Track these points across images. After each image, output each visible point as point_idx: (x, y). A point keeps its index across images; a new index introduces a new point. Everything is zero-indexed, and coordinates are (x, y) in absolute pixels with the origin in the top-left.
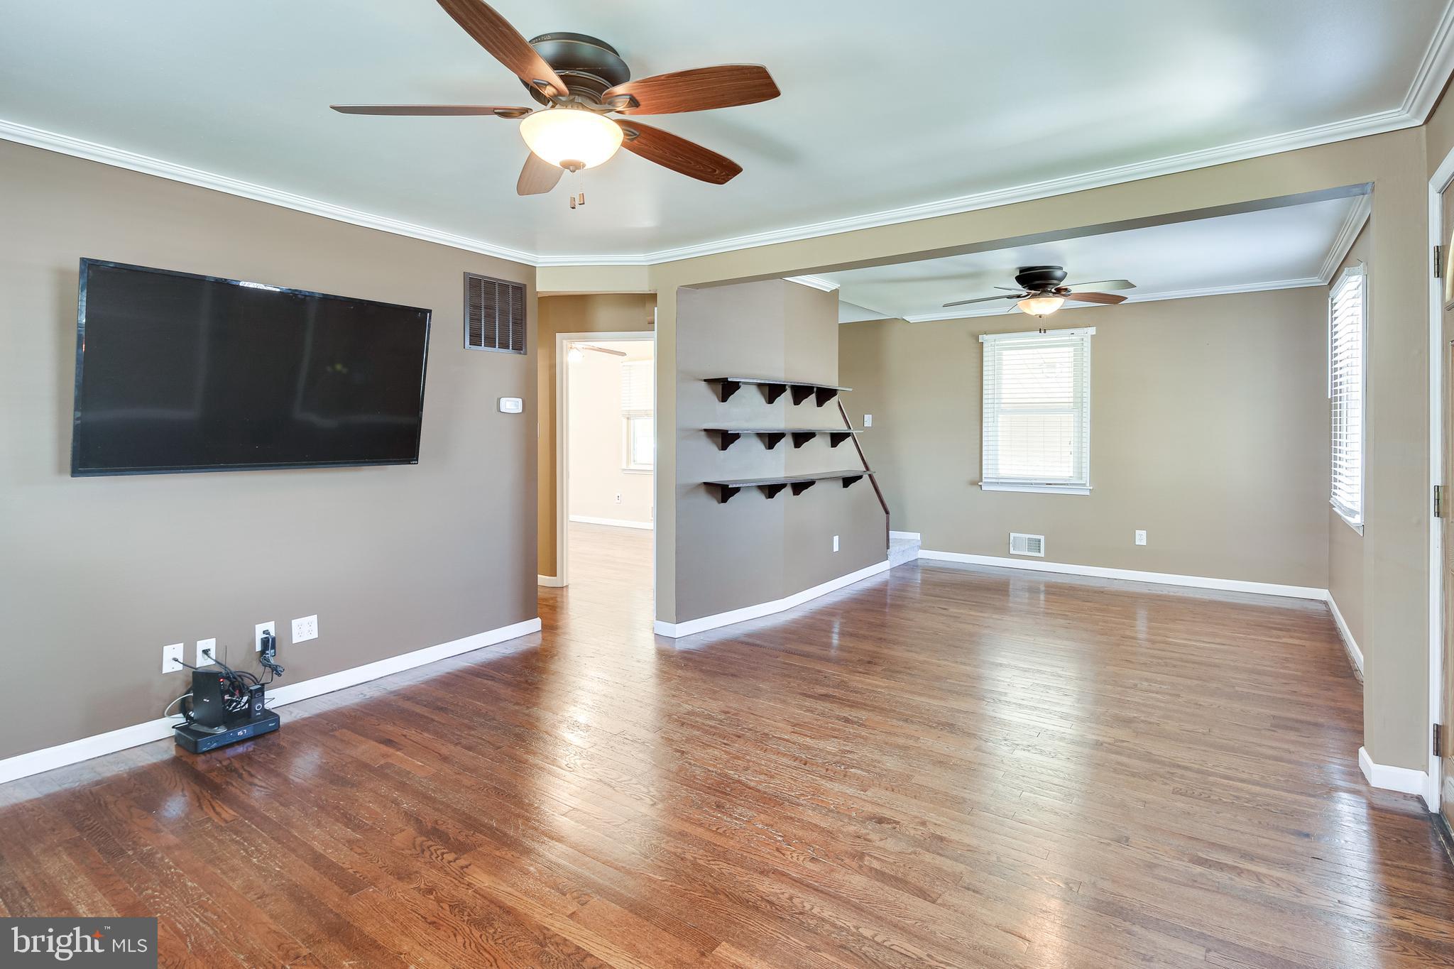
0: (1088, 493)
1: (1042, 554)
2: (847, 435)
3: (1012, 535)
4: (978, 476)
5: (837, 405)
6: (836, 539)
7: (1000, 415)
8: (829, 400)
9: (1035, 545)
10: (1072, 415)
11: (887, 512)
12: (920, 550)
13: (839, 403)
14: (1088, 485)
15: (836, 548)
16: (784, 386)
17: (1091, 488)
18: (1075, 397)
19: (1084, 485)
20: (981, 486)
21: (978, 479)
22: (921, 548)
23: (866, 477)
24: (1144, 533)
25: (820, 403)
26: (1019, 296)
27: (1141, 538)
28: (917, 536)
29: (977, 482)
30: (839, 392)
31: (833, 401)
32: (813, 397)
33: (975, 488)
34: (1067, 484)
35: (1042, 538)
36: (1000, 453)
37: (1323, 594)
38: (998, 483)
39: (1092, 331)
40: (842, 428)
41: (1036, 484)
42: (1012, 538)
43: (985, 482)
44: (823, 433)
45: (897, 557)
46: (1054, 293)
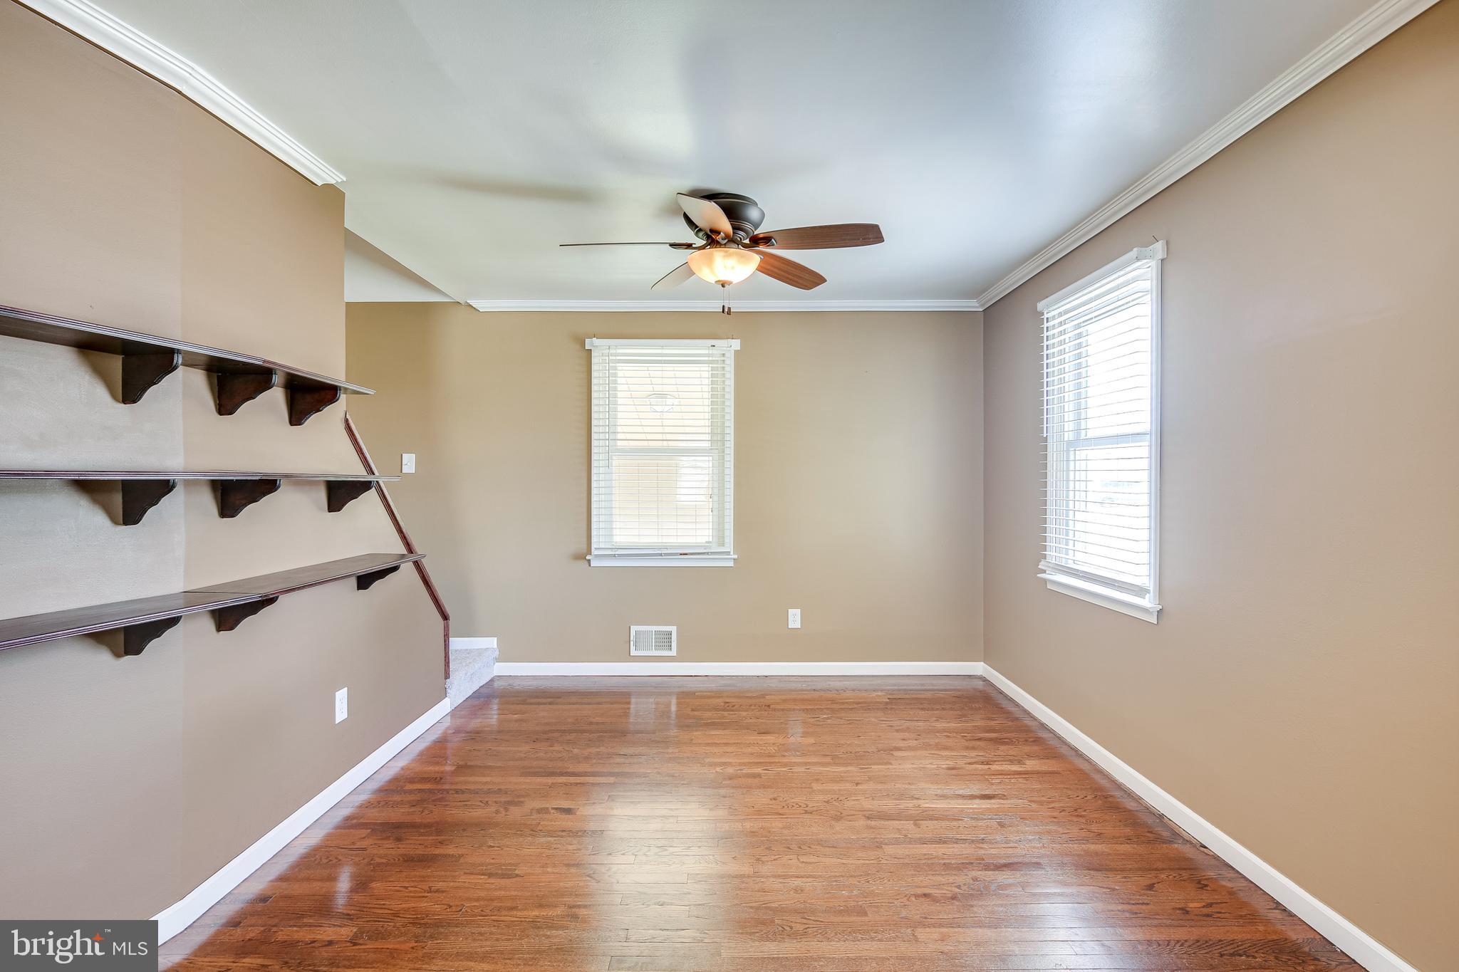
0: (731, 564)
1: (674, 653)
2: (366, 486)
3: (634, 629)
4: (585, 546)
5: (342, 426)
6: (341, 696)
7: (614, 458)
8: (319, 410)
9: (665, 640)
10: (711, 458)
11: (445, 617)
12: (497, 664)
13: (347, 421)
14: (732, 553)
15: (341, 713)
16: (171, 352)
17: (736, 557)
18: (712, 433)
19: (728, 553)
20: (589, 561)
21: (585, 551)
22: (498, 660)
23: (407, 568)
24: (798, 611)
25: (297, 416)
26: (689, 246)
27: (795, 619)
28: (492, 642)
29: (583, 556)
30: (343, 397)
31: (332, 415)
32: (276, 396)
33: (583, 564)
34: (708, 553)
35: (673, 629)
36: (615, 511)
37: (978, 668)
38: (614, 556)
39: (736, 344)
40: (352, 469)
41: (666, 554)
42: (633, 633)
43: (597, 556)
44: (300, 481)
45: (461, 687)
46: (745, 246)
